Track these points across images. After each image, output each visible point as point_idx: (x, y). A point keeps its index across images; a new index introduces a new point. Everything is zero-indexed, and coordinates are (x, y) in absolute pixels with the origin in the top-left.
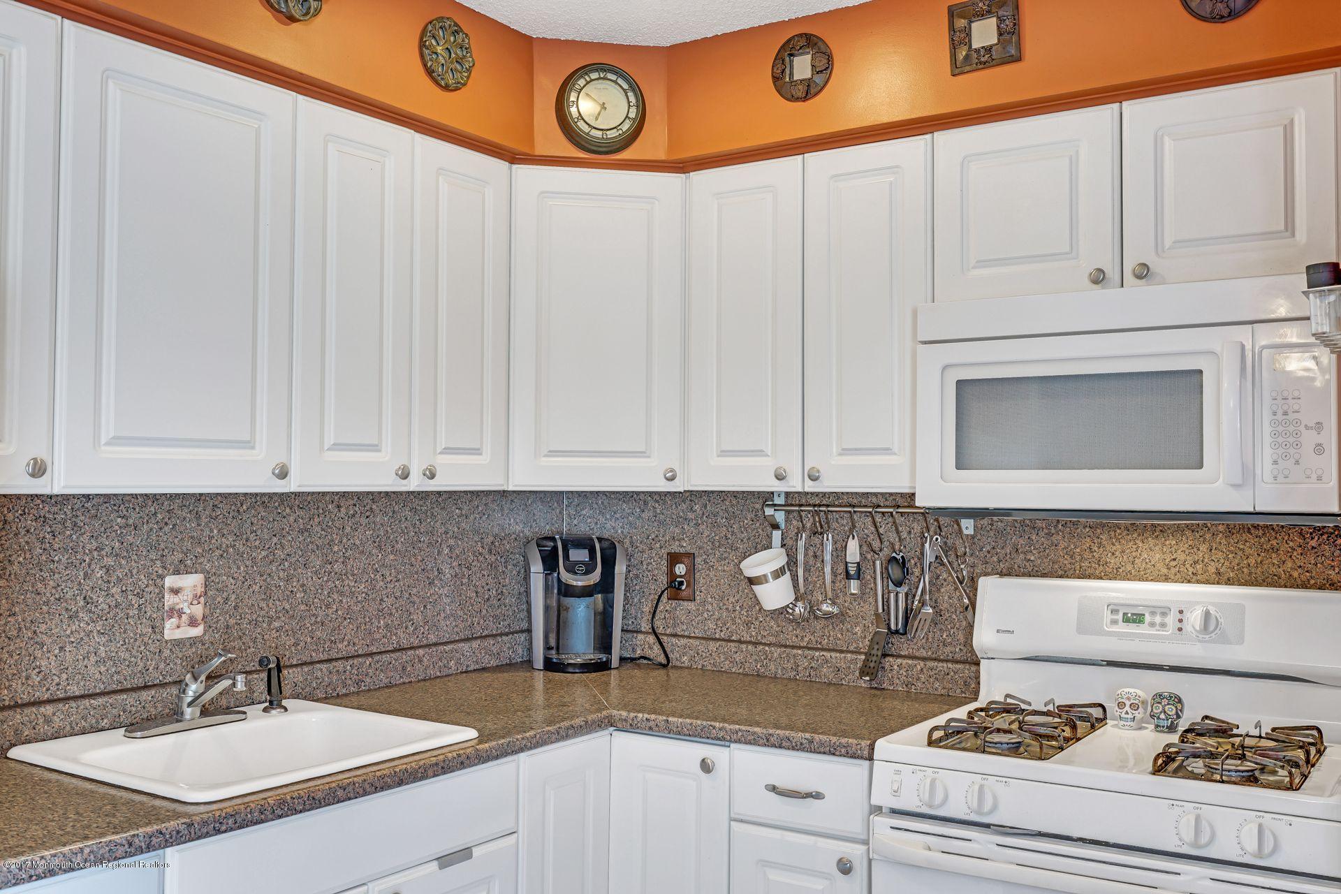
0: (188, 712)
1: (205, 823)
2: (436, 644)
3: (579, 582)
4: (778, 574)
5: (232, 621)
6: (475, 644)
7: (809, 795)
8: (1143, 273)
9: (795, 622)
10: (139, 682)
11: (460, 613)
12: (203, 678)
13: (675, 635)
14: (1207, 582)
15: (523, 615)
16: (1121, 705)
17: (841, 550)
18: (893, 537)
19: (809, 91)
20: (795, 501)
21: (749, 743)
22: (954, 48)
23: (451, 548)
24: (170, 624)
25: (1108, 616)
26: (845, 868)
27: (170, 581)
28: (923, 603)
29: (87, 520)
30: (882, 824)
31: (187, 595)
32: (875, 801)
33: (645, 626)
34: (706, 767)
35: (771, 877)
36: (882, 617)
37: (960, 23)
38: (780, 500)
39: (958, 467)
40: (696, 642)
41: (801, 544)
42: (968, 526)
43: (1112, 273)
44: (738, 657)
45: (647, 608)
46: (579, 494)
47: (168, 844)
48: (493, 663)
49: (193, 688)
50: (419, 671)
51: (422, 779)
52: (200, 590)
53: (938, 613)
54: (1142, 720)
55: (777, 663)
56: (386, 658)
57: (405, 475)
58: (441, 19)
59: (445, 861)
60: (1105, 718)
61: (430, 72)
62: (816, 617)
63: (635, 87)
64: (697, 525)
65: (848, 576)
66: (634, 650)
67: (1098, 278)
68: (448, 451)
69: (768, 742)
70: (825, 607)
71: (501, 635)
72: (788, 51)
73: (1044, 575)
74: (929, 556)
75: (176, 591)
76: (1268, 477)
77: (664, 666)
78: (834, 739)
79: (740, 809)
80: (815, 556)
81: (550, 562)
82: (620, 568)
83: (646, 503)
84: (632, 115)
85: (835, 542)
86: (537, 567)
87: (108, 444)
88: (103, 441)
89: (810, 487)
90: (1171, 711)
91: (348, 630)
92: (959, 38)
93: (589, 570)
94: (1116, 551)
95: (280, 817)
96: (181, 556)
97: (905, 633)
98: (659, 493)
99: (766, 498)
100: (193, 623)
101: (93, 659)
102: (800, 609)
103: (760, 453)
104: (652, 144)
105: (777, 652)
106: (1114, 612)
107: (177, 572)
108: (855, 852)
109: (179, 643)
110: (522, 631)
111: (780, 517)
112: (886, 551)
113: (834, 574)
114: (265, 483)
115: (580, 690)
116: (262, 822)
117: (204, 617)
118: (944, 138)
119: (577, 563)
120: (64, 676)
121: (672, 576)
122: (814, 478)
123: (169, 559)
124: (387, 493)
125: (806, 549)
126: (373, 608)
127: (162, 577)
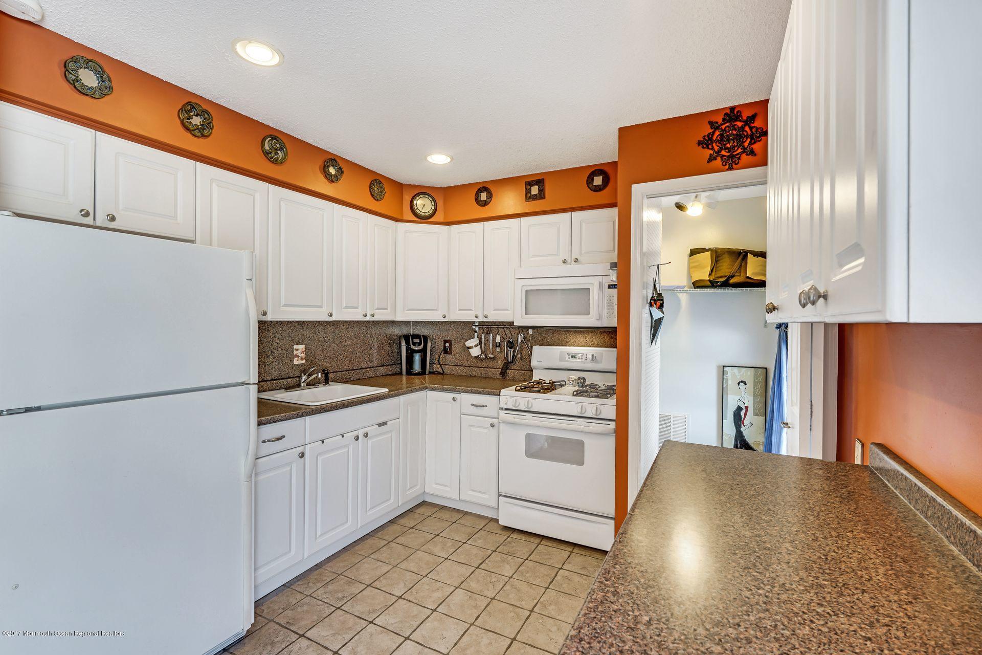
0: (302, 384)
1: (316, 410)
2: (373, 367)
3: (416, 348)
4: (476, 346)
5: (313, 359)
6: (384, 367)
7: (483, 406)
8: (576, 260)
9: (482, 360)
10: (286, 376)
11: (380, 358)
12: (307, 375)
13: (446, 365)
14: (595, 347)
15: (399, 359)
16: (569, 381)
17: (494, 339)
18: (510, 335)
19: (485, 203)
20: (481, 324)
21: (466, 392)
22: (526, 193)
23: (377, 338)
24: (295, 359)
25: (567, 355)
26: (492, 426)
27: (295, 347)
28: (518, 354)
29: (271, 329)
30: (502, 413)
31: (300, 351)
32: (501, 406)
33: (436, 362)
34: (454, 399)
35: (472, 429)
36: (506, 359)
37: (529, 187)
38: (477, 324)
39: (526, 314)
40: (452, 367)
41: (483, 337)
42: (531, 331)
43: (568, 260)
44: (465, 371)
45: (437, 357)
46: (416, 322)
47: (307, 415)
48: (390, 373)
49: (304, 378)
50: (367, 375)
51: (374, 401)
52: (304, 350)
53: (522, 356)
54: (575, 384)
55: (476, 372)
56: (358, 371)
57: (365, 316)
58: (376, 180)
59: (380, 425)
60: (566, 384)
61: (372, 196)
62: (488, 359)
63: (434, 200)
64: (452, 331)
65: (497, 346)
66: (433, 370)
67: (565, 262)
68: (378, 309)
69: (472, 392)
70: (490, 356)
71: (392, 365)
72: (480, 191)
73: (551, 345)
74: (520, 340)
75: (297, 350)
76: (605, 317)
77: (442, 374)
78: (490, 390)
79: (464, 411)
80: (487, 341)
81: (408, 343)
82: (429, 344)
83: (437, 325)
84: (433, 208)
85: (493, 336)
86: (404, 344)
87: (282, 306)
88: (281, 305)
89: (485, 320)
90: (582, 381)
91: (347, 362)
92: (528, 191)
93: (420, 344)
94: (571, 338)
95: (336, 410)
96: (298, 340)
97: (513, 363)
98: (441, 322)
99: (473, 323)
100: (302, 359)
101: (274, 369)
102: (483, 356)
103: (471, 310)
104: (439, 217)
105: (476, 369)
106: (569, 355)
107: (297, 344)
108: (495, 421)
109: (298, 365)
110: (398, 364)
111: (477, 329)
112: (508, 339)
113: (493, 346)
114: (325, 318)
115: (417, 381)
116: (331, 411)
117: (305, 358)
118: (524, 219)
119: (416, 343)
120: (266, 374)
121: (445, 347)
122: (486, 317)
123: (295, 341)
124: (358, 321)
125: (485, 339)
126: (354, 356)
127: (293, 346)
